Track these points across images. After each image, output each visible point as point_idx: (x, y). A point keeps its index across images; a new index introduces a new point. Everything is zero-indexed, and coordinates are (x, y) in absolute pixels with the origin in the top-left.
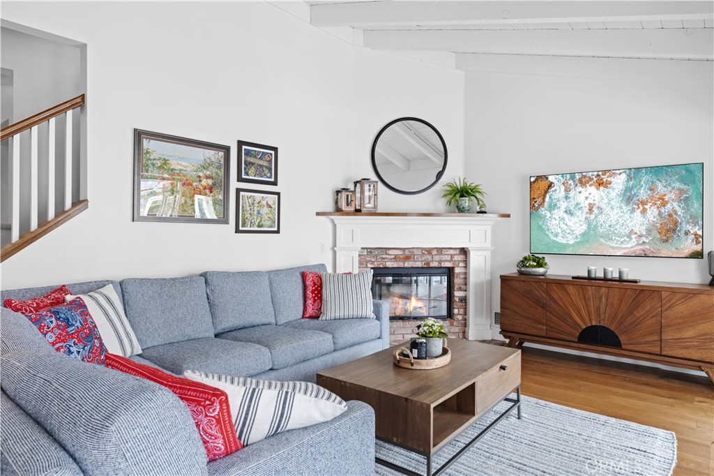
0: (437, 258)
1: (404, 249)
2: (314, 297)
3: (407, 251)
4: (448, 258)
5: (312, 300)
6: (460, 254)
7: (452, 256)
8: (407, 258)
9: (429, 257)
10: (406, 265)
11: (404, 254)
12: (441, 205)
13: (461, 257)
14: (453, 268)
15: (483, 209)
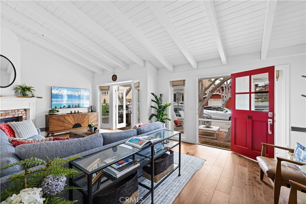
0: (17, 113)
1: (5, 111)
2: (10, 134)
3: (6, 111)
4: (21, 113)
5: (9, 135)
6: (24, 111)
7: (22, 112)
8: (6, 114)
9: (15, 113)
10: (6, 117)
11: (5, 113)
12: (13, 92)
13: (24, 112)
14: (22, 116)
15: (34, 95)
